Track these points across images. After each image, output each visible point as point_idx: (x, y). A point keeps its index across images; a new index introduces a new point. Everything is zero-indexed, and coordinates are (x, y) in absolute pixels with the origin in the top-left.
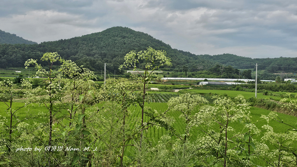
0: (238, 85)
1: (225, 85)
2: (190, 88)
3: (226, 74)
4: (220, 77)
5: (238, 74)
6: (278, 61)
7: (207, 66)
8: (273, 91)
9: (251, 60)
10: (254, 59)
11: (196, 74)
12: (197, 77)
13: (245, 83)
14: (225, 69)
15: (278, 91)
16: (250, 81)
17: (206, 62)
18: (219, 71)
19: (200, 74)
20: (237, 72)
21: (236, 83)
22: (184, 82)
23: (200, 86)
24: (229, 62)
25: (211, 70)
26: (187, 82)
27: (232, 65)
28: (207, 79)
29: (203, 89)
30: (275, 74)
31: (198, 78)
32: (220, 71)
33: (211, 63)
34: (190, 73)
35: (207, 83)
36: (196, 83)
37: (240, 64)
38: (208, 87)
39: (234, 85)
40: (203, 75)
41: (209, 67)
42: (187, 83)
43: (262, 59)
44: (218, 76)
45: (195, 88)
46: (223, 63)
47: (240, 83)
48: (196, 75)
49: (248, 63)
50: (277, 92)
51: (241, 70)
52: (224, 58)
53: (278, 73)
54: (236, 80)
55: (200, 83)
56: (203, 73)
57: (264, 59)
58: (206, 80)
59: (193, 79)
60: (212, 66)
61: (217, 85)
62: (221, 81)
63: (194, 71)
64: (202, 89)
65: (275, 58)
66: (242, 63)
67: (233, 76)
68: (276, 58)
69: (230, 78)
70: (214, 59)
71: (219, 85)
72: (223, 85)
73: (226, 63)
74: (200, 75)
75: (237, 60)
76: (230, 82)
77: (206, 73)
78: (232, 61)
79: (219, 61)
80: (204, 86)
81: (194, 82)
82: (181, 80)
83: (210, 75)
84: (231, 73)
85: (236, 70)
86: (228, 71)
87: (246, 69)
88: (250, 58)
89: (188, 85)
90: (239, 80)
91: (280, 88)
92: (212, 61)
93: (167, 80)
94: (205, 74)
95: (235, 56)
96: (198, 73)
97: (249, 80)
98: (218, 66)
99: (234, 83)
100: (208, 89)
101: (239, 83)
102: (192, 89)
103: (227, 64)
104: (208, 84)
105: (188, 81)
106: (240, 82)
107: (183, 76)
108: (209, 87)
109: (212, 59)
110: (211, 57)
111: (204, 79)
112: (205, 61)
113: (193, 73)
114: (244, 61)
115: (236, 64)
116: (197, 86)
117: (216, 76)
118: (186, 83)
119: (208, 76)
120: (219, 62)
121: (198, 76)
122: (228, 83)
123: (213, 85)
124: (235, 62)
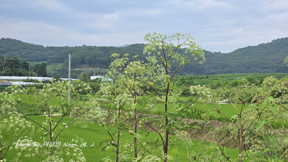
0: (31, 86)
3: (9, 69)
4: (1, 73)
5: (28, 70)
6: (81, 51)
9: (43, 49)
10: (47, 47)
13: (40, 82)
14: (7, 62)
16: (46, 79)
20: (26, 66)
21: (27, 83)
30: (77, 69)
32: (1, 65)
37: (26, 54)
39: (24, 86)
43: (58, 47)
47: (33, 83)
49: (39, 53)
51: (32, 64)
53: (81, 67)
54: (25, 78)
57: (61, 48)
65: (75, 47)
66: (30, 53)
67: (20, 73)
68: (77, 47)
75: (23, 48)
76: (17, 81)
78: (15, 50)
84: (17, 67)
85: (25, 63)
86: (13, 64)
87: (36, 62)
88: (41, 46)
90: (30, 78)
95: (20, 42)
97: (44, 78)
99: (24, 83)
101: (31, 83)
106: (31, 81)
114: (33, 50)
115: (21, 54)
124: (19, 51)
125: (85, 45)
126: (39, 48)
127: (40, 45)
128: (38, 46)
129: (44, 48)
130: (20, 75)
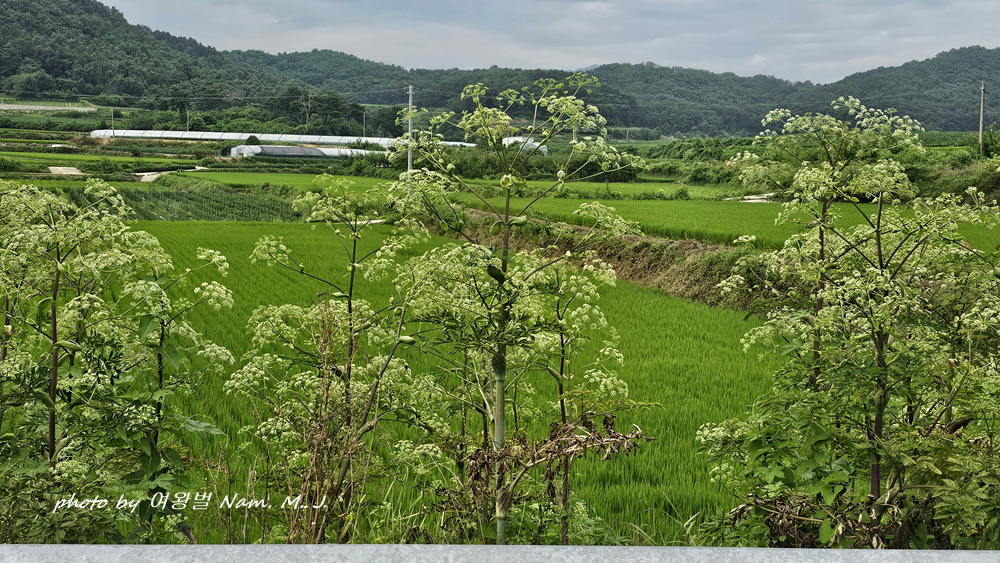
0: (361, 157)
1: (317, 156)
2: (198, 168)
3: (320, 120)
4: (301, 128)
5: (360, 121)
6: (486, 80)
7: (259, 91)
8: (467, 176)
9: (404, 75)
10: (412, 70)
11: (220, 118)
12: (221, 128)
13: (384, 150)
14: (316, 104)
15: (481, 177)
17: (255, 77)
18: (297, 109)
19: (235, 117)
20: (357, 113)
21: (355, 151)
22: (175, 145)
23: (234, 160)
24: (331, 79)
25: (269, 106)
26: (187, 145)
27: (340, 89)
28: (257, 136)
29: (243, 171)
31: (225, 132)
32: (303, 110)
33: (270, 80)
34: (199, 115)
35: (257, 149)
36: (219, 151)
37: (366, 86)
38: (259, 163)
39: (346, 157)
40: (243, 121)
41: (264, 95)
42: (187, 150)
43: (436, 71)
44: (295, 126)
45: (216, 167)
46: (309, 82)
47: (367, 152)
48: (219, 123)
49: (394, 83)
50: (477, 180)
51: (371, 108)
52: (315, 66)
54: (353, 139)
55: (234, 151)
56: (243, 116)
57: (442, 72)
58: (252, 141)
59: (208, 137)
60: (274, 91)
61: (293, 156)
62: (306, 143)
63: (210, 107)
64: (240, 171)
65: (475, 70)
66: (374, 83)
67: (343, 128)
68: (478, 70)
69: (335, 135)
70: (282, 68)
71: (299, 156)
72: (312, 156)
73: (321, 83)
74: (234, 122)
75: (359, 73)
76: (335, 146)
77: (254, 116)
78: (343, 78)
79: (299, 74)
80: (246, 159)
81: (212, 147)
82: (166, 138)
83: (269, 122)
84: (336, 116)
85: (354, 106)
86: (328, 108)
87: (387, 104)
88: (399, 67)
89: (191, 159)
90: (364, 140)
91: (486, 168)
92: (273, 72)
93: (113, 140)
94: (252, 119)
95: (352, 58)
96: (227, 116)
97: (394, 140)
98: (294, 92)
99: (348, 152)
100: (259, 172)
101: (362, 152)
102: (206, 171)
103: (326, 86)
104: (260, 154)
105: (189, 142)
106: (366, 146)
107: (174, 126)
108: (266, 164)
109: (274, 68)
110: (270, 60)
111: (246, 136)
112: (250, 74)
113: (206, 114)
114: (380, 77)
115: (355, 87)
116: (224, 161)
117: (286, 127)
118: (181, 149)
119: (260, 124)
120: (298, 79)
121: (225, 127)
122: (328, 151)
123: (279, 156)
124: (350, 79)
125: (495, 67)
126: (395, 72)
127: (396, 66)
128: (392, 68)
129: (405, 72)
130: (344, 133)
